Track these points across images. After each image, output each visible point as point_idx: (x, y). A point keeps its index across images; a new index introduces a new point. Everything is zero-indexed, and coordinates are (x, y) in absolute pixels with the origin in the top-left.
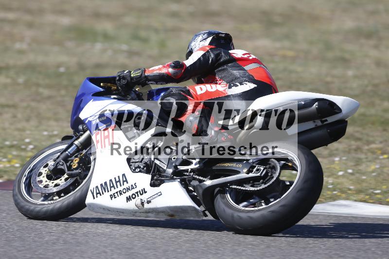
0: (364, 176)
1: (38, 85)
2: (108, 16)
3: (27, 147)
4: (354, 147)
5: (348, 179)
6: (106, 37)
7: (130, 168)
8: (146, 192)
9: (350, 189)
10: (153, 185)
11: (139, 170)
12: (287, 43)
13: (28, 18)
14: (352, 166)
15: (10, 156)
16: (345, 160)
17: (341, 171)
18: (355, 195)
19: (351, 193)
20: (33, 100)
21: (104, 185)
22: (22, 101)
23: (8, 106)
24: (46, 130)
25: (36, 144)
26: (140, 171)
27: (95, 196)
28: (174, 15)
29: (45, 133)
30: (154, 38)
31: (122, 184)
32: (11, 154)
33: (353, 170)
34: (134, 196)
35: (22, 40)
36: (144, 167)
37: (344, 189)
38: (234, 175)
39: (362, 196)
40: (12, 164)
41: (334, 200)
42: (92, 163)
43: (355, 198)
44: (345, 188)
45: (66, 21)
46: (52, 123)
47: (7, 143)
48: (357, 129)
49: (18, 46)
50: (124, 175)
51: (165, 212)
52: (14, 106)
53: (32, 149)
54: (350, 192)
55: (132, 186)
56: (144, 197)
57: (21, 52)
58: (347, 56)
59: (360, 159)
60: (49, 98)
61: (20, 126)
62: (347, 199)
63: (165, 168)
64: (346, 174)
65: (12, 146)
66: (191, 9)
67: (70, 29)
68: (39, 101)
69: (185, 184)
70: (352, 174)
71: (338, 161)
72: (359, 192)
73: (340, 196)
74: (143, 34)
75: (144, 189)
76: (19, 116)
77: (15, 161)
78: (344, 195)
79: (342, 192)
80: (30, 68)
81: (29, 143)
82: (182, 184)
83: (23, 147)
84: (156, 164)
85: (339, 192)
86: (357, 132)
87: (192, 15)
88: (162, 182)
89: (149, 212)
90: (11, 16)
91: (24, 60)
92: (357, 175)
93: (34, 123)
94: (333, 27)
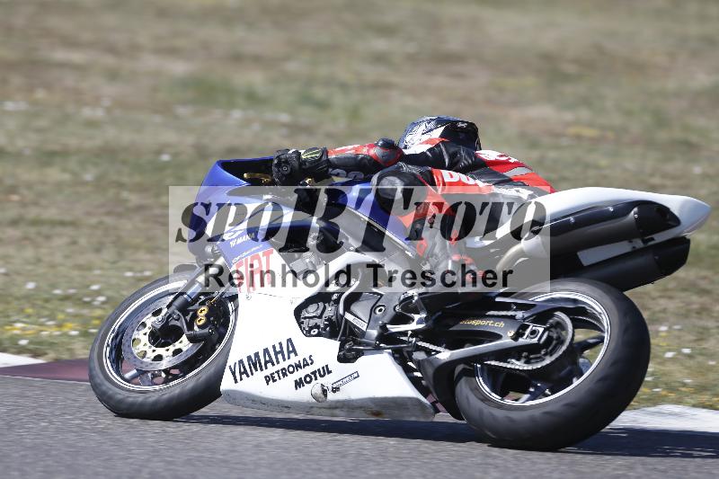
0: (712, 360)
1: (121, 186)
2: (258, 60)
3: (93, 300)
4: (695, 306)
5: (682, 365)
6: (253, 98)
7: (301, 327)
8: (329, 372)
9: (685, 385)
10: (343, 359)
11: (316, 331)
12: (584, 114)
13: (109, 60)
14: (690, 342)
15: (61, 316)
16: (679, 330)
17: (670, 350)
18: (694, 396)
19: (685, 392)
20: (109, 213)
21: (253, 358)
22: (88, 214)
23: (63, 223)
24: (130, 269)
25: (110, 293)
26: (319, 335)
27: (238, 378)
28: (380, 58)
29: (129, 274)
30: (339, 100)
31: (286, 357)
32: (63, 311)
33: (692, 348)
34: (308, 379)
35: (96, 102)
36: (326, 326)
37: (673, 384)
38: (491, 341)
39: (705, 398)
40: (65, 330)
41: (655, 404)
42: (232, 318)
43: (693, 402)
44: (675, 382)
45: (179, 68)
46: (142, 255)
47: (57, 292)
48: (704, 273)
49: (87, 112)
50: (289, 340)
51: (364, 407)
52: (73, 224)
53: (103, 303)
54: (683, 389)
55: (304, 360)
56: (328, 381)
57: (92, 124)
58: (694, 138)
59: (706, 329)
60: (140, 208)
61: (81, 260)
62: (678, 402)
63: (364, 329)
64: (679, 357)
65: (66, 298)
66: (411, 48)
67: (186, 83)
68: (120, 215)
69: (402, 358)
70: (690, 356)
71: (666, 331)
72: (701, 389)
73: (666, 396)
74: (319, 92)
75: (327, 366)
76: (83, 241)
77: (70, 325)
78: (672, 395)
79: (671, 389)
80: (109, 153)
81: (98, 293)
82: (395, 359)
83: (87, 299)
84: (346, 320)
85: (664, 389)
86: (704, 278)
87: (412, 59)
88: (360, 354)
89: (336, 408)
90: (77, 57)
91: (96, 140)
92: (700, 359)
93: (108, 254)
94: (671, 85)
